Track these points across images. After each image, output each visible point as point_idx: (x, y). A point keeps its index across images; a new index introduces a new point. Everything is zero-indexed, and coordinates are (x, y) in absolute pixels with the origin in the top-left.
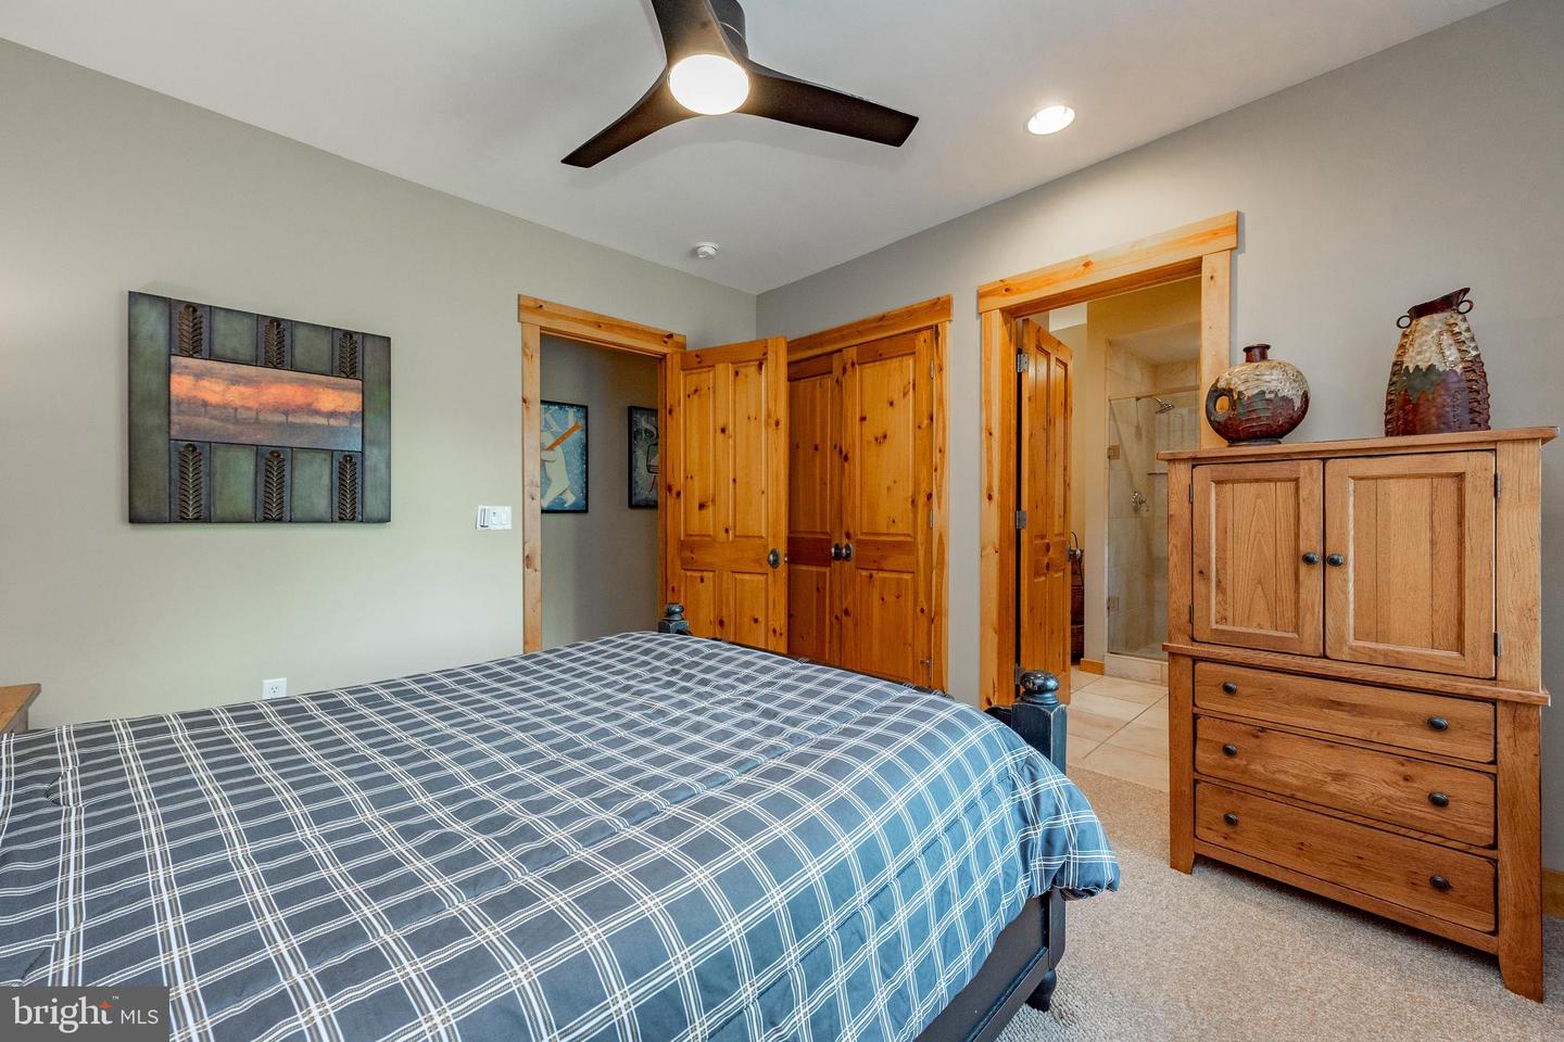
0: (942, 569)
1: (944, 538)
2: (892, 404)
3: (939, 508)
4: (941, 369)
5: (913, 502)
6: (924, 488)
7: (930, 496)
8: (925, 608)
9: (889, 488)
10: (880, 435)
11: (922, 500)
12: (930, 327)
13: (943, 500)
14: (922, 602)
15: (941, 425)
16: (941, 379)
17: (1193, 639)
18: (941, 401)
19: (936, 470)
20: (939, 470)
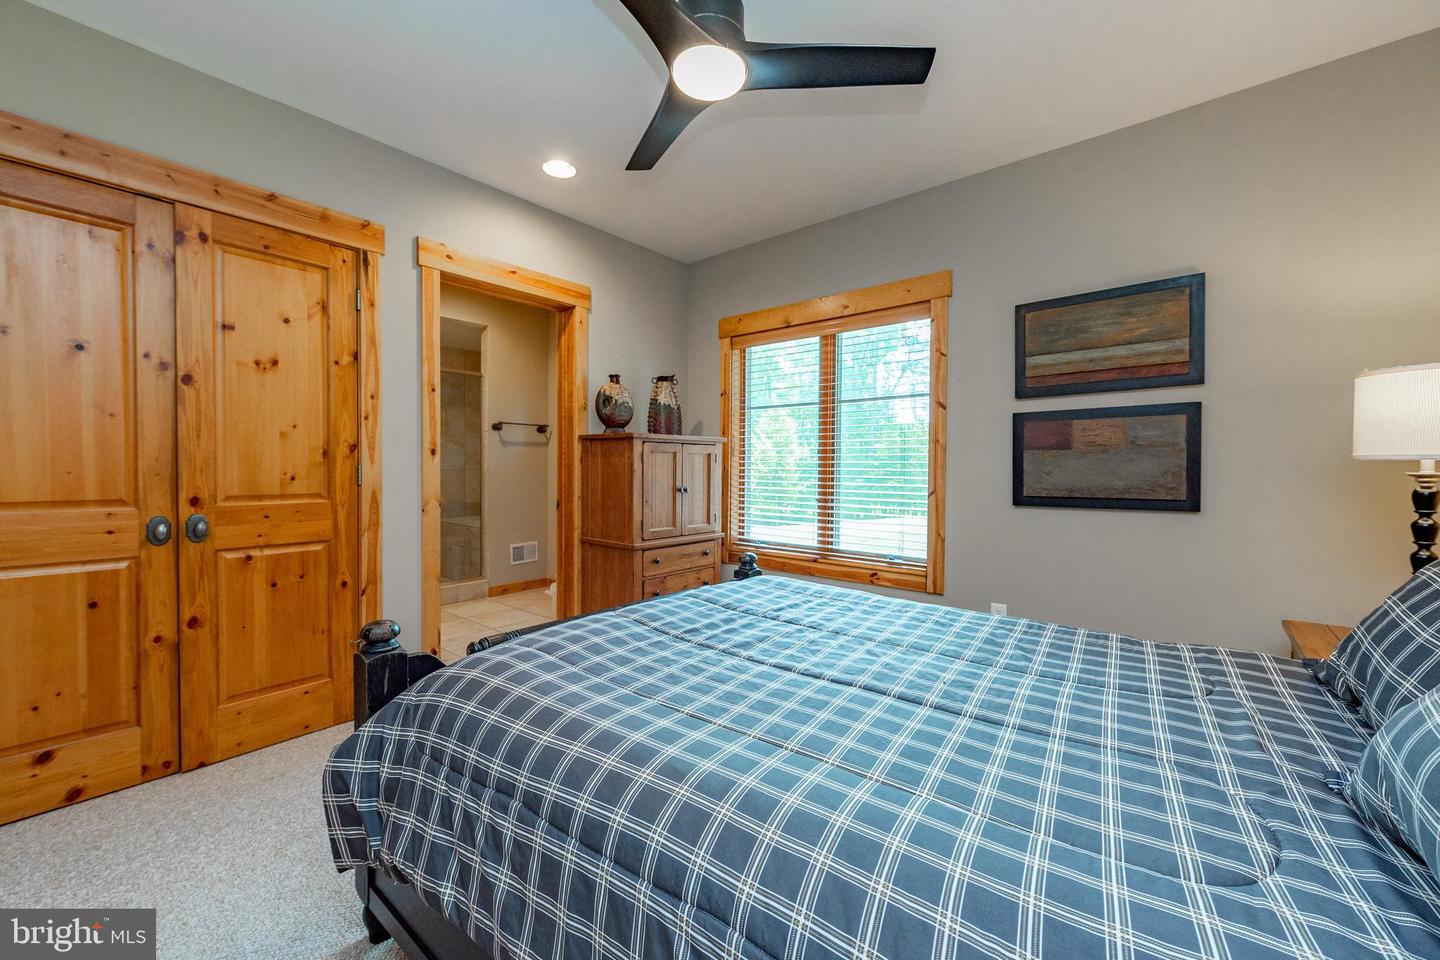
0: (376, 532)
1: (378, 496)
2: (287, 321)
3: (372, 462)
4: (372, 305)
5: (325, 453)
6: (346, 436)
7: (354, 448)
8: (349, 581)
9: (283, 435)
10: (265, 357)
11: (341, 451)
12: (356, 250)
13: (376, 454)
14: (344, 572)
15: (372, 369)
16: (373, 315)
17: (643, 539)
18: (373, 341)
19: (366, 418)
20: (371, 418)
